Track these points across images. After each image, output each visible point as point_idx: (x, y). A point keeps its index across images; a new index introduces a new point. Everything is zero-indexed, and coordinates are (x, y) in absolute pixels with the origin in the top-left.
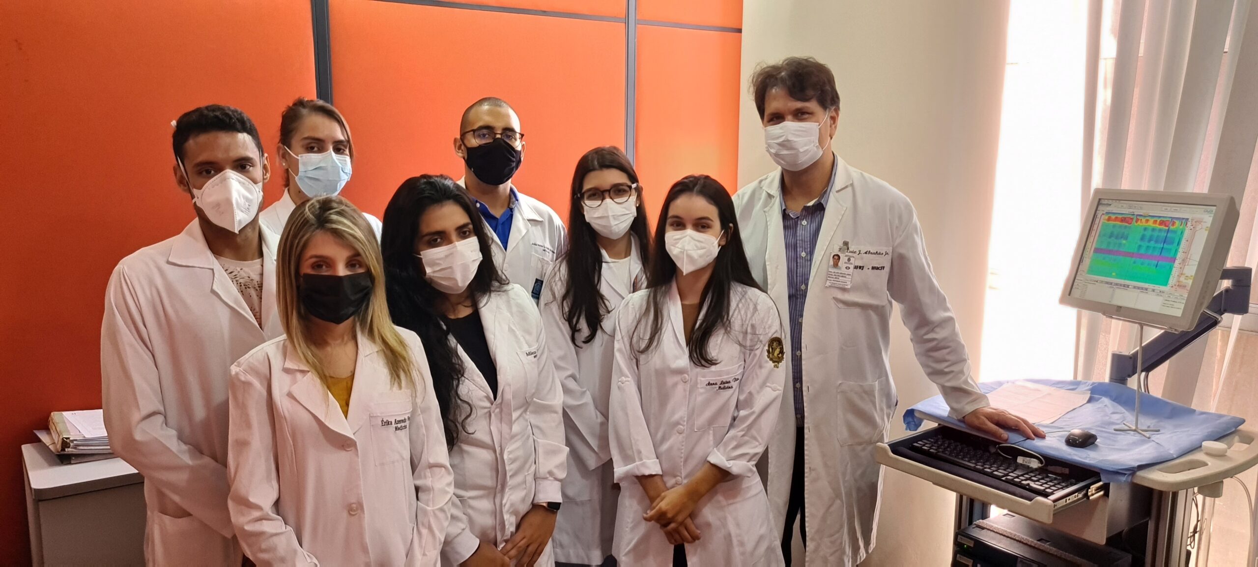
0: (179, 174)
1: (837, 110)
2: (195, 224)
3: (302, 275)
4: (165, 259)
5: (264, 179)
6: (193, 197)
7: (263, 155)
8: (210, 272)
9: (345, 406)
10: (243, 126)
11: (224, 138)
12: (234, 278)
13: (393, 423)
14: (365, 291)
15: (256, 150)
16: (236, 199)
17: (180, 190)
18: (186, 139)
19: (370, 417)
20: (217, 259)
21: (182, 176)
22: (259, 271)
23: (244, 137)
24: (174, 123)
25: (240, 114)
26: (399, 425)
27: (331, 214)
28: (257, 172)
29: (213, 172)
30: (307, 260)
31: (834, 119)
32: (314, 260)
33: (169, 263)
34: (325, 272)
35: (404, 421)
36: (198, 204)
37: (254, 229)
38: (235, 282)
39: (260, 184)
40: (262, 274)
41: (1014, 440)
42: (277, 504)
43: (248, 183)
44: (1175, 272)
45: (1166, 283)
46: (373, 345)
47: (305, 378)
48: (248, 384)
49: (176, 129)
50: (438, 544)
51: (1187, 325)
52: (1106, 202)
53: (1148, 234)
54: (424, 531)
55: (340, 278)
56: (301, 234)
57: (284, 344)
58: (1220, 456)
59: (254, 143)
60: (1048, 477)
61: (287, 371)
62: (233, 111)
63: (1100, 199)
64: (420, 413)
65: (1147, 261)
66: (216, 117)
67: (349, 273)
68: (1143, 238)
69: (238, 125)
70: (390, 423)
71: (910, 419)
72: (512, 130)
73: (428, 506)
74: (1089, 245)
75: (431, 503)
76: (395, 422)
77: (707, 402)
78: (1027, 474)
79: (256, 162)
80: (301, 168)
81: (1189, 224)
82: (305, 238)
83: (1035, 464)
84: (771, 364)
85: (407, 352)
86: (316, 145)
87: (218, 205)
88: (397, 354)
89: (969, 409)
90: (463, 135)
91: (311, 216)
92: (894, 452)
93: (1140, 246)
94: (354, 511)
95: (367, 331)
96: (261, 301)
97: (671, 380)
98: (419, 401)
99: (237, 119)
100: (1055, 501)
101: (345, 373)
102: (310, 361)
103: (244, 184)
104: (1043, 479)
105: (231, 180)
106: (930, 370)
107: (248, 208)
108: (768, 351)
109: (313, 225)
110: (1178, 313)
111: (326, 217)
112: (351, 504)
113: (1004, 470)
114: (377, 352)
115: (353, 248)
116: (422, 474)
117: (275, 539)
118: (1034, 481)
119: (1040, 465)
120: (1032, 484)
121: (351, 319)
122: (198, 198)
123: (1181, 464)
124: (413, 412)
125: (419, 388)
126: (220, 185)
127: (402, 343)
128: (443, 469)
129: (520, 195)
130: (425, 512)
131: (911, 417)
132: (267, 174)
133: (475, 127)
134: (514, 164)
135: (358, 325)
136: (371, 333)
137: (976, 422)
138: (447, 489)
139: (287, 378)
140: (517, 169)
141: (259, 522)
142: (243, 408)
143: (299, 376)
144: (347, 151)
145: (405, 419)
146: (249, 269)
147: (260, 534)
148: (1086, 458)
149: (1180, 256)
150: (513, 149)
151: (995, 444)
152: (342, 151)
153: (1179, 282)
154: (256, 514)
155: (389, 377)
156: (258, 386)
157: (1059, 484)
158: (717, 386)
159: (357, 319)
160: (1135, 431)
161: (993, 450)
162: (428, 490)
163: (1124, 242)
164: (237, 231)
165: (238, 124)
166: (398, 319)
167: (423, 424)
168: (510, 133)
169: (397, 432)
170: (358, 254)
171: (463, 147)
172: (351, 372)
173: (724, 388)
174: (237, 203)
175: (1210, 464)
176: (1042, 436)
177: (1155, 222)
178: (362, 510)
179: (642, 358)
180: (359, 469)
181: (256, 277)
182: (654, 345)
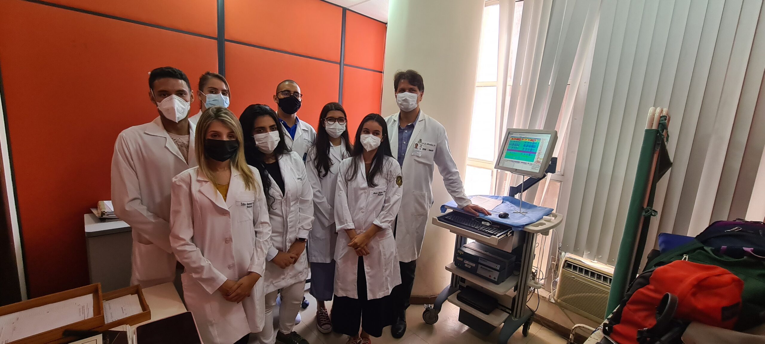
0: (151, 95)
1: (423, 92)
2: (159, 118)
3: (207, 139)
4: (143, 132)
5: (191, 101)
6: (157, 105)
7: (191, 91)
8: (165, 139)
9: (225, 197)
10: (182, 76)
11: (172, 81)
12: (176, 142)
13: (246, 204)
14: (235, 148)
15: (188, 88)
16: (177, 108)
18: (154, 80)
19: (236, 202)
20: (168, 133)
21: (153, 97)
22: (187, 140)
23: (182, 82)
24: (150, 73)
25: (181, 71)
26: (249, 206)
27: (221, 113)
28: (188, 97)
29: (166, 95)
30: (209, 133)
31: (422, 95)
32: (212, 133)
33: (145, 133)
34: (218, 139)
35: (251, 204)
36: (160, 109)
37: (186, 122)
38: (176, 144)
39: (189, 102)
40: (189, 142)
41: (481, 216)
42: (192, 239)
43: (183, 101)
44: (536, 157)
45: (533, 161)
46: (238, 172)
47: (207, 184)
48: (180, 186)
49: (150, 76)
50: (265, 255)
51: (540, 177)
52: (511, 133)
53: (526, 144)
54: (259, 250)
55: (224, 141)
56: (207, 121)
57: (197, 170)
58: (549, 221)
59: (187, 85)
60: (493, 229)
61: (198, 181)
63: (509, 132)
64: (257, 201)
65: (526, 154)
66: (169, 71)
67: (228, 140)
68: (524, 146)
70: (244, 204)
71: (443, 209)
72: (298, 93)
73: (260, 239)
74: (505, 148)
75: (262, 239)
77: (373, 200)
78: (486, 228)
79: (188, 93)
80: (207, 100)
81: (541, 140)
82: (209, 123)
83: (488, 224)
84: (397, 186)
85: (252, 175)
86: (214, 91)
87: (168, 110)
88: (248, 176)
89: (465, 205)
90: (277, 94)
91: (212, 113)
92: (439, 220)
93: (523, 149)
94: (228, 241)
95: (235, 165)
96: (188, 153)
97: (360, 192)
98: (257, 196)
99: (179, 73)
100: (498, 237)
101: (225, 183)
102: (209, 177)
104: (492, 229)
105: (175, 99)
106: (450, 191)
107: (183, 113)
108: (396, 181)
109: (213, 117)
110: (538, 171)
111: (219, 115)
112: (227, 238)
113: (478, 226)
114: (240, 175)
115: (231, 129)
116: (258, 227)
117: (192, 254)
118: (489, 230)
119: (490, 225)
120: (489, 231)
121: (229, 160)
123: (537, 224)
124: (255, 201)
125: (258, 190)
126: (169, 101)
127: (251, 171)
128: (267, 224)
129: (300, 120)
130: (259, 242)
131: (443, 208)
132: (192, 99)
133: (283, 90)
134: (298, 106)
135: (231, 163)
136: (237, 167)
137: (468, 210)
138: (269, 232)
139: (198, 184)
140: (299, 109)
141: (184, 246)
142: (177, 196)
143: (204, 183)
144: (228, 95)
146: (183, 139)
147: (184, 251)
148: (507, 222)
149: (538, 151)
150: (298, 100)
152: (225, 94)
153: (537, 160)
154: (183, 242)
155: (245, 185)
156: (184, 186)
157: (498, 231)
158: (377, 194)
159: (231, 160)
160: (519, 213)
162: (260, 233)
163: (518, 147)
164: (177, 122)
165: (179, 75)
167: (259, 206)
168: (297, 94)
169: (248, 208)
170: (233, 132)
171: (277, 99)
172: (228, 182)
173: (380, 195)
174: (178, 110)
175: (547, 224)
176: (491, 215)
177: (529, 140)
178: (232, 241)
179: (349, 183)
180: (230, 224)
181: (186, 143)
182: (354, 178)
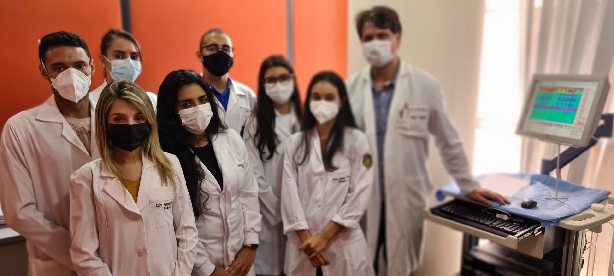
0: (42, 70)
2: (52, 98)
3: (109, 124)
4: (34, 118)
5: (92, 73)
6: (51, 83)
7: (91, 60)
8: (61, 125)
9: (135, 197)
10: (79, 43)
11: (68, 50)
12: (75, 128)
13: (163, 205)
14: (146, 133)
15: (87, 57)
16: (77, 85)
17: (43, 79)
18: (47, 50)
19: (150, 202)
20: (65, 117)
21: (44, 71)
22: (89, 124)
23: (80, 50)
24: (39, 41)
25: (78, 37)
26: (166, 206)
27: (124, 90)
28: (88, 69)
29: (62, 69)
30: (112, 116)
31: (399, 40)
32: (115, 116)
33: (37, 120)
34: (122, 123)
35: (169, 204)
36: (54, 87)
37: (86, 101)
38: (75, 130)
39: (90, 76)
40: (90, 126)
41: (494, 205)
42: (98, 251)
44: (577, 116)
45: (572, 122)
46: (151, 163)
47: (112, 181)
48: (80, 185)
49: (40, 44)
50: (189, 270)
51: (583, 144)
52: (540, 81)
53: (562, 97)
54: (182, 264)
55: (131, 125)
56: (108, 101)
57: (101, 162)
58: (601, 211)
59: (86, 53)
60: (513, 224)
61: (102, 177)
62: (73, 35)
64: (179, 199)
65: (562, 111)
66: (63, 38)
67: (136, 123)
68: (559, 99)
69: (77, 43)
70: (161, 205)
72: (228, 46)
73: (183, 249)
74: (531, 103)
75: (185, 248)
76: (164, 205)
77: (333, 189)
78: (502, 223)
79: (87, 64)
80: (113, 67)
81: (584, 91)
82: (110, 103)
83: (505, 218)
84: (365, 168)
85: (170, 166)
86: (121, 55)
87: (65, 87)
88: (165, 167)
89: (472, 190)
90: (201, 50)
91: (113, 92)
92: (432, 213)
93: (558, 104)
94: (142, 254)
95: (147, 155)
97: (315, 179)
98: (178, 192)
99: (76, 39)
100: (518, 237)
101: (135, 178)
102: (115, 172)
103: (81, 76)
104: (510, 225)
105: (73, 73)
106: (450, 170)
107: (83, 89)
108: (363, 161)
109: (114, 96)
110: (579, 137)
111: (122, 92)
112: (139, 250)
113: (490, 221)
114: (153, 166)
115: (138, 109)
116: (181, 232)
117: (97, 271)
118: (506, 227)
119: (508, 218)
120: (505, 229)
121: (138, 149)
122: (54, 83)
123: (582, 216)
124: (175, 199)
125: (178, 186)
126: (67, 76)
127: (168, 161)
128: (192, 229)
129: (233, 82)
130: (182, 253)
131: (440, 195)
132: (93, 71)
133: (208, 45)
134: (229, 65)
135: (143, 151)
136: (150, 156)
137: (475, 197)
138: (195, 240)
139: (102, 182)
140: (231, 67)
141: (88, 262)
142: (77, 198)
143: (109, 180)
144: (139, 59)
145: (170, 203)
146: (84, 123)
147: (88, 268)
148: (533, 214)
149: (579, 108)
150: (229, 56)
151: (484, 207)
152: (135, 58)
153: (579, 121)
154: (86, 257)
155: (160, 180)
156: (86, 186)
157: (519, 228)
158: (338, 181)
159: (142, 148)
160: (556, 199)
161: (483, 211)
162: (184, 241)
163: (549, 101)
164: (76, 102)
166: (166, 148)
167: (180, 205)
168: (226, 48)
169: (166, 210)
170: (141, 113)
171: (201, 57)
172: (139, 177)
173: (342, 181)
174: (77, 87)
175: (596, 215)
176: (508, 203)
177: (566, 91)
178: (146, 253)
179: (300, 168)
180: (144, 231)
181: (87, 128)
182: (306, 161)
